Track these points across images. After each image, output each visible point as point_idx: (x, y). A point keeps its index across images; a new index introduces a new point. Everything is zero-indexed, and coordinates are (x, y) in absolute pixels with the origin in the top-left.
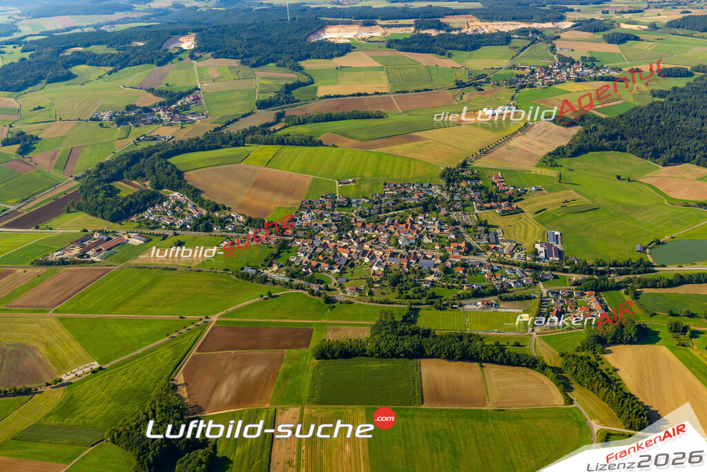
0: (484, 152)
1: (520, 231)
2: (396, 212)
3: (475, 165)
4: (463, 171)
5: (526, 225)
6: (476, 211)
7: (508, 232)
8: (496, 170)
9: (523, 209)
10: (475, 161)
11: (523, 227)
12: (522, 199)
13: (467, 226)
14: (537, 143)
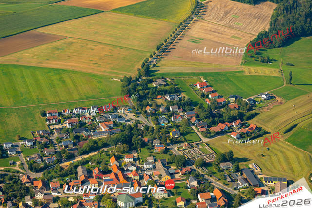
0: (164, 49)
1: (279, 161)
2: (86, 156)
3: (162, 70)
4: (151, 81)
5: (281, 151)
6: (205, 140)
7: (264, 165)
8: (195, 74)
9: (265, 128)
10: (159, 64)
11: (280, 154)
12: (256, 114)
13: (205, 165)
14: (228, 30)
